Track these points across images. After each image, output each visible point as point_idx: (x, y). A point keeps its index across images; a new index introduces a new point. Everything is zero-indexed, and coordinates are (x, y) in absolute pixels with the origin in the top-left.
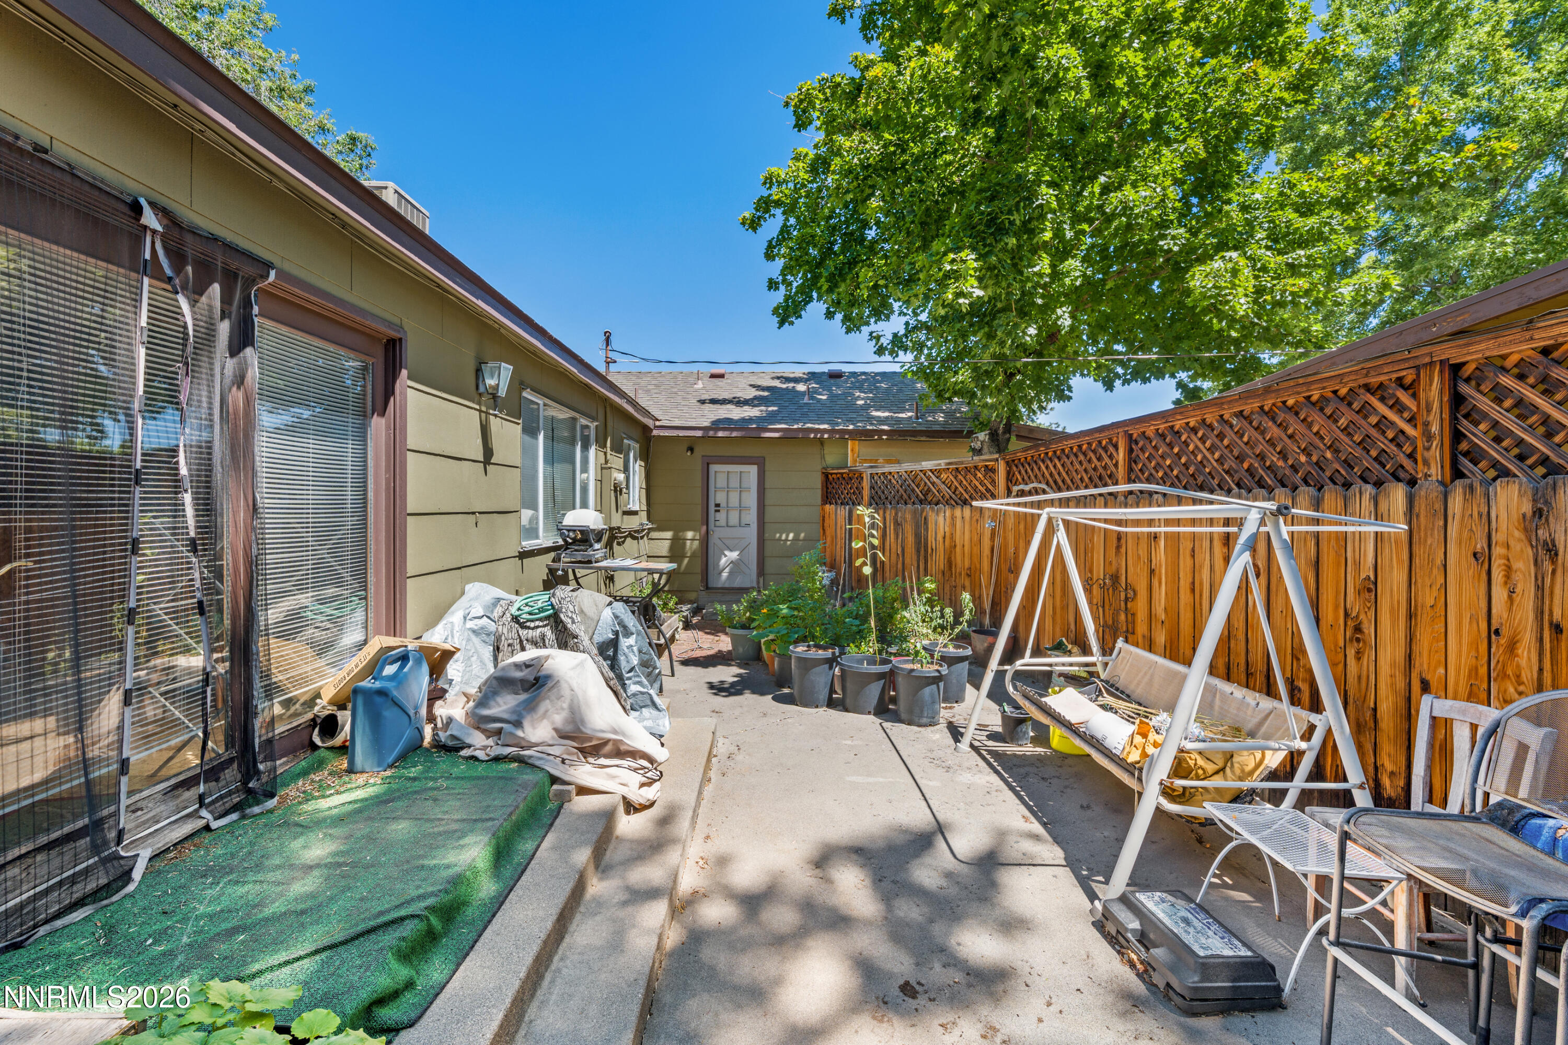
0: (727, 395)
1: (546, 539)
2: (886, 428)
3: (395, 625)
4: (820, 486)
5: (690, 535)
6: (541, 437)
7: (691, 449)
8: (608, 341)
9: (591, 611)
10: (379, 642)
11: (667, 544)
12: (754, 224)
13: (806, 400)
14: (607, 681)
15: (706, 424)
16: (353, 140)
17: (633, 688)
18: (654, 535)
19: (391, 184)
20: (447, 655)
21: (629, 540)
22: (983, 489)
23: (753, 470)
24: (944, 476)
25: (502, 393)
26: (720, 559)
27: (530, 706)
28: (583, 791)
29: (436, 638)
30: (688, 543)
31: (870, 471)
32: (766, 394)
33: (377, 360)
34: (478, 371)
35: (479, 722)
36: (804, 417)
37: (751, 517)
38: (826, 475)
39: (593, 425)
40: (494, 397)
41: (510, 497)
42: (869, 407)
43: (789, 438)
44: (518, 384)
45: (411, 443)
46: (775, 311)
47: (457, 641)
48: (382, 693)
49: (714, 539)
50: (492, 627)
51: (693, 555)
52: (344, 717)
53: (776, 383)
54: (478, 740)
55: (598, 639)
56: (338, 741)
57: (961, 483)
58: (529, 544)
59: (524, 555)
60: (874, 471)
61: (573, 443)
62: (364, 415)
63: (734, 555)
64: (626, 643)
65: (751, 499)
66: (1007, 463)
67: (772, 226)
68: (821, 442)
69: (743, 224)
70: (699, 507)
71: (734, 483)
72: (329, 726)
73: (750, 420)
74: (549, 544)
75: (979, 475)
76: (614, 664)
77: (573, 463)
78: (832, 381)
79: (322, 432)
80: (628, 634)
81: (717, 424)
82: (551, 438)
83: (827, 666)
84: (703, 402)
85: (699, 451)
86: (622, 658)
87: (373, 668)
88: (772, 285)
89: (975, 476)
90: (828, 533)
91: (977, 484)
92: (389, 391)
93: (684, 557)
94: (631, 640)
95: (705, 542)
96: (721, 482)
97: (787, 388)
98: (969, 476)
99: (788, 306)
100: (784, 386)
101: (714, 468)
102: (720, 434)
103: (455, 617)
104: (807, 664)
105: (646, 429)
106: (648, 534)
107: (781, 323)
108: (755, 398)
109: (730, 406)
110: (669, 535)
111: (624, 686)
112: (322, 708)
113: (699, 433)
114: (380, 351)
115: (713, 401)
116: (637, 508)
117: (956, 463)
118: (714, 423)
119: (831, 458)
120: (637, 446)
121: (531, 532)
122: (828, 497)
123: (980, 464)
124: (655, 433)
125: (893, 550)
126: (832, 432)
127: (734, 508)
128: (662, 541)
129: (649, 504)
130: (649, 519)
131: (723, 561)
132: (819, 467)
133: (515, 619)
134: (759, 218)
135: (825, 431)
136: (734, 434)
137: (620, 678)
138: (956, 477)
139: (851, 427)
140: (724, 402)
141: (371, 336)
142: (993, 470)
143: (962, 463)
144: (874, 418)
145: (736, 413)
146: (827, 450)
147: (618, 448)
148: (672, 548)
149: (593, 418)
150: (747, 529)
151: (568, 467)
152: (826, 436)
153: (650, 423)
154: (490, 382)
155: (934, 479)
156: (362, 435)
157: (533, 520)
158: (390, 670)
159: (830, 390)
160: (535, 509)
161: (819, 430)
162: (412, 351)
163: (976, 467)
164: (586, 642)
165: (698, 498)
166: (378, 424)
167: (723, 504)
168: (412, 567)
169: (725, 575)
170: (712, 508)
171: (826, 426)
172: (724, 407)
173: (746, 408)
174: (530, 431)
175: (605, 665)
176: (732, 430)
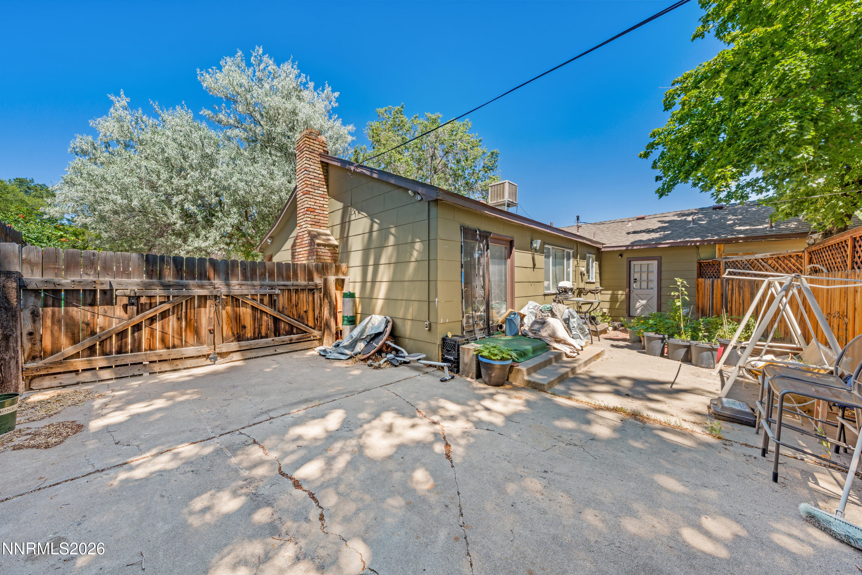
0: (643, 228)
1: (553, 291)
2: (742, 236)
3: (512, 307)
4: (696, 269)
5: (620, 292)
6: (551, 258)
7: (621, 255)
8: (578, 219)
9: (562, 310)
10: (510, 310)
11: (609, 296)
12: (646, 155)
13: (691, 225)
14: (565, 328)
15: (628, 244)
16: (492, 153)
17: (574, 333)
18: (603, 292)
19: (507, 181)
20: (524, 316)
21: (589, 293)
22: (795, 268)
23: (655, 263)
24: (770, 262)
25: (538, 248)
26: (636, 304)
27: (542, 328)
28: (555, 348)
29: (522, 312)
30: (619, 296)
31: (724, 261)
32: (666, 225)
33: (508, 246)
34: (531, 243)
35: (531, 330)
36: (688, 235)
37: (654, 284)
38: (700, 264)
39: (571, 251)
40: (536, 250)
41: (541, 278)
42: (734, 224)
43: (673, 247)
44: (543, 244)
45: (516, 265)
46: (657, 191)
47: (526, 313)
48: (511, 320)
49: (633, 295)
50: (535, 312)
51: (622, 301)
52: (504, 326)
53: (676, 218)
54: (530, 334)
55: (563, 317)
56: (502, 330)
57: (780, 265)
58: (547, 292)
59: (545, 295)
60: (727, 260)
61: (563, 259)
62: (506, 259)
63: (644, 302)
64: (572, 320)
65: (654, 276)
66: (810, 253)
67: (655, 154)
68: (697, 247)
69: (640, 156)
70: (625, 281)
71: (644, 269)
72: (501, 327)
73: (653, 239)
74: (554, 292)
75: (793, 260)
76: (568, 326)
77: (563, 265)
78: (714, 211)
79: (499, 264)
80: (573, 317)
81: (633, 244)
82: (555, 257)
83: (660, 341)
84: (628, 233)
85: (625, 256)
86: (571, 324)
87: (509, 315)
88: (658, 178)
89: (790, 261)
90: (700, 292)
91: (791, 265)
92: (511, 253)
93: (618, 302)
94: (575, 320)
95: (629, 296)
96: (637, 269)
97: (681, 220)
98: (786, 261)
99: (664, 188)
100: (679, 219)
101: (633, 263)
102: (635, 248)
103: (526, 308)
104: (650, 339)
105: (598, 249)
106: (600, 292)
107: (661, 196)
108: (659, 228)
109: (643, 234)
110: (610, 292)
111: (571, 332)
112: (500, 323)
113: (624, 248)
114: (509, 244)
115: (635, 232)
116: (594, 281)
117: (776, 254)
118: (632, 243)
119: (704, 254)
120: (594, 256)
121: (548, 288)
122: (700, 275)
123: (793, 254)
124: (603, 250)
125: (737, 301)
126: (702, 241)
127: (644, 281)
128: (607, 296)
129: (601, 279)
130: (601, 286)
131: (638, 304)
132: (696, 259)
133: (541, 310)
134: (648, 153)
135: (697, 241)
136: (642, 247)
137: (570, 329)
138: (777, 262)
139: (716, 238)
140: (641, 232)
141: (507, 241)
142: (801, 257)
143: (780, 254)
144: (736, 231)
145: (645, 237)
146: (701, 250)
147: (583, 258)
148: (611, 298)
149: (571, 249)
150: (652, 290)
151: (562, 267)
152: (698, 244)
153: (600, 246)
154: (535, 245)
155: (763, 263)
156: (505, 264)
157: (549, 285)
158: (512, 316)
159: (710, 217)
160: (549, 281)
161: (693, 241)
162: (516, 243)
163: (790, 256)
164: (559, 317)
165: (625, 276)
166: (509, 261)
167: (638, 279)
168: (516, 295)
169: (639, 311)
170: (632, 281)
171: (699, 239)
172: (640, 234)
173: (652, 234)
174: (547, 257)
175: (566, 325)
176: (641, 245)
